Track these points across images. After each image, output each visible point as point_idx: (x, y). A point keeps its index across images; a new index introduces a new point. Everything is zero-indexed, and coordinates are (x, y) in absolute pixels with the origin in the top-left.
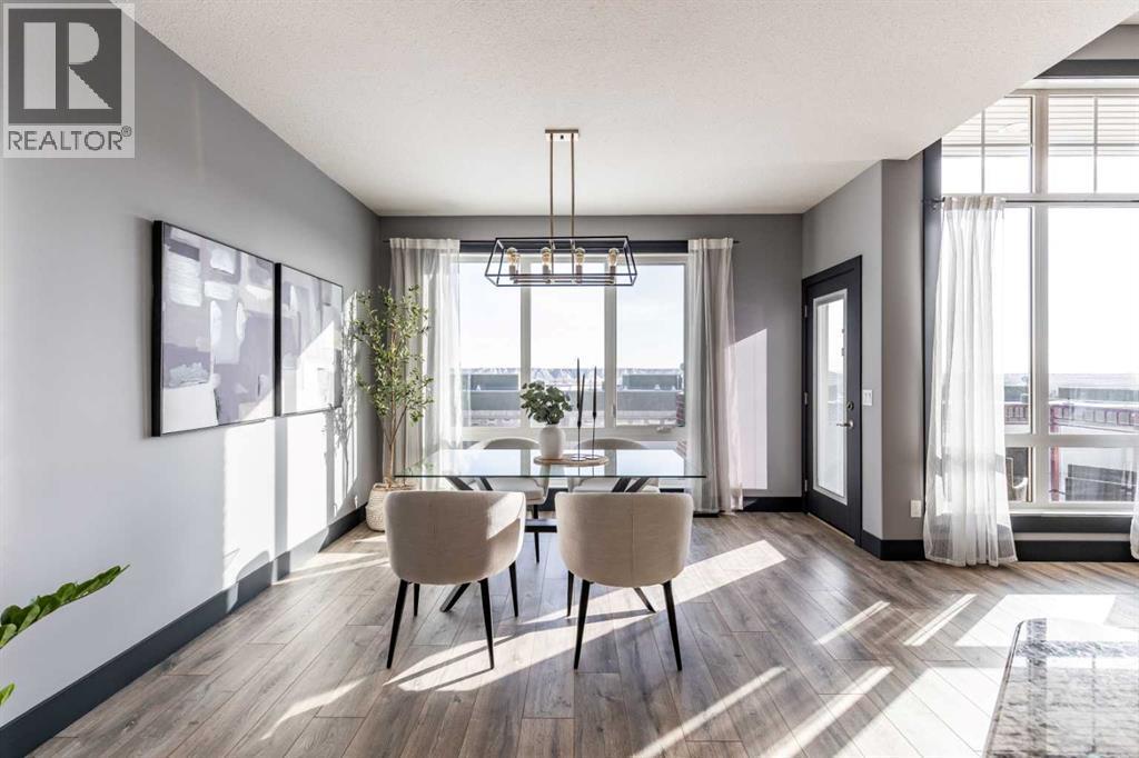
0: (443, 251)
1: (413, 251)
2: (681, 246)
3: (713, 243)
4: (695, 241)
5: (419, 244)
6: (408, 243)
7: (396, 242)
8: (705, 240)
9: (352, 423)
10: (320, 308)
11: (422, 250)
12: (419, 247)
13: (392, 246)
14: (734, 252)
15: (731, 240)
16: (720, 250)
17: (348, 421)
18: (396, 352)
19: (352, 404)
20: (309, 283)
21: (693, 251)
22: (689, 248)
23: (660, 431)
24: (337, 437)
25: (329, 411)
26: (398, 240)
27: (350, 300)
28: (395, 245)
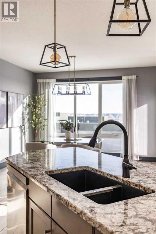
0: (51, 82)
1: (43, 83)
2: (120, 78)
3: (130, 77)
4: (124, 77)
5: (45, 81)
6: (42, 81)
7: (39, 81)
8: (127, 76)
9: (27, 130)
10: (17, 101)
11: (46, 82)
12: (45, 82)
13: (38, 82)
14: (137, 80)
15: (135, 76)
16: (132, 79)
17: (26, 130)
18: (38, 112)
19: (27, 125)
20: (15, 95)
21: (123, 80)
22: (122, 79)
23: (115, 136)
24: (23, 134)
25: (21, 127)
26: (39, 80)
27: (26, 98)
28: (38, 81)
